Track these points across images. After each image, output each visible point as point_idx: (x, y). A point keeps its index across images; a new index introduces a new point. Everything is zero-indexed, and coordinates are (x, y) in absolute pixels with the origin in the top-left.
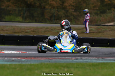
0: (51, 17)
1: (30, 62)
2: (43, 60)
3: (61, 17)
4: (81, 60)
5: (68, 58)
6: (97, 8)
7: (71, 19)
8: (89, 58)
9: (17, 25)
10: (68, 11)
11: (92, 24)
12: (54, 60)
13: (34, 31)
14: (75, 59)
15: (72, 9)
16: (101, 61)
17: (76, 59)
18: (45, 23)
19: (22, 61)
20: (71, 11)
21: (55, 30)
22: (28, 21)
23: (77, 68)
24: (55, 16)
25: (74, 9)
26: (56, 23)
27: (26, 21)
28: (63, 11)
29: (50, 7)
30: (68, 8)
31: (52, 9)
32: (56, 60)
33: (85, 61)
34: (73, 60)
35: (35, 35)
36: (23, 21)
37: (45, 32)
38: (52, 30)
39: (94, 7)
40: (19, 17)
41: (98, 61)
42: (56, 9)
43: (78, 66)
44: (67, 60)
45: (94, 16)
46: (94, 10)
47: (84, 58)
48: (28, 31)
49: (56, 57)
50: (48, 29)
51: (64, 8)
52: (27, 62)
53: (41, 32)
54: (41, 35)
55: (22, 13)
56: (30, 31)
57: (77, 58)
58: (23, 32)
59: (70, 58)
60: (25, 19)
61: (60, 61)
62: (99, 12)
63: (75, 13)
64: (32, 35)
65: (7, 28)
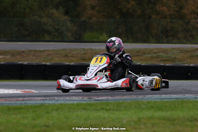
50: (139, 52)
65: (75, 52)
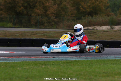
0: (36, 23)
1: (14, 60)
2: (26, 58)
3: (45, 23)
4: (58, 59)
5: (47, 56)
6: (74, 16)
7: (53, 25)
8: (65, 57)
9: (8, 30)
10: (50, 18)
11: (70, 29)
12: (35, 58)
13: (21, 35)
14: (52, 58)
15: (53, 16)
16: (74, 59)
17: (54, 58)
18: (32, 27)
19: (8, 60)
20: (53, 18)
21: (39, 33)
22: (17, 27)
23: (53, 65)
24: (39, 22)
25: (55, 16)
26: (40, 28)
27: (15, 27)
28: (46, 18)
29: (36, 15)
30: (50, 15)
31: (37, 16)
32: (37, 58)
33: (61, 59)
34: (51, 58)
35: (22, 38)
36: (13, 26)
37: (31, 35)
38: (37, 33)
39: (72, 14)
40: (10, 23)
41: (72, 59)
42: (41, 17)
43: (53, 64)
44: (46, 58)
45: (71, 22)
46: (71, 17)
47: (60, 57)
48: (17, 35)
49: (37, 56)
51: (47, 16)
52: (12, 60)
53: (28, 35)
54: (28, 38)
55: (12, 20)
56: (19, 34)
57: (54, 56)
58: (13, 35)
59: (49, 56)
60: (15, 25)
61: (40, 59)
62: (75, 19)
63: (56, 20)
64: (20, 38)
